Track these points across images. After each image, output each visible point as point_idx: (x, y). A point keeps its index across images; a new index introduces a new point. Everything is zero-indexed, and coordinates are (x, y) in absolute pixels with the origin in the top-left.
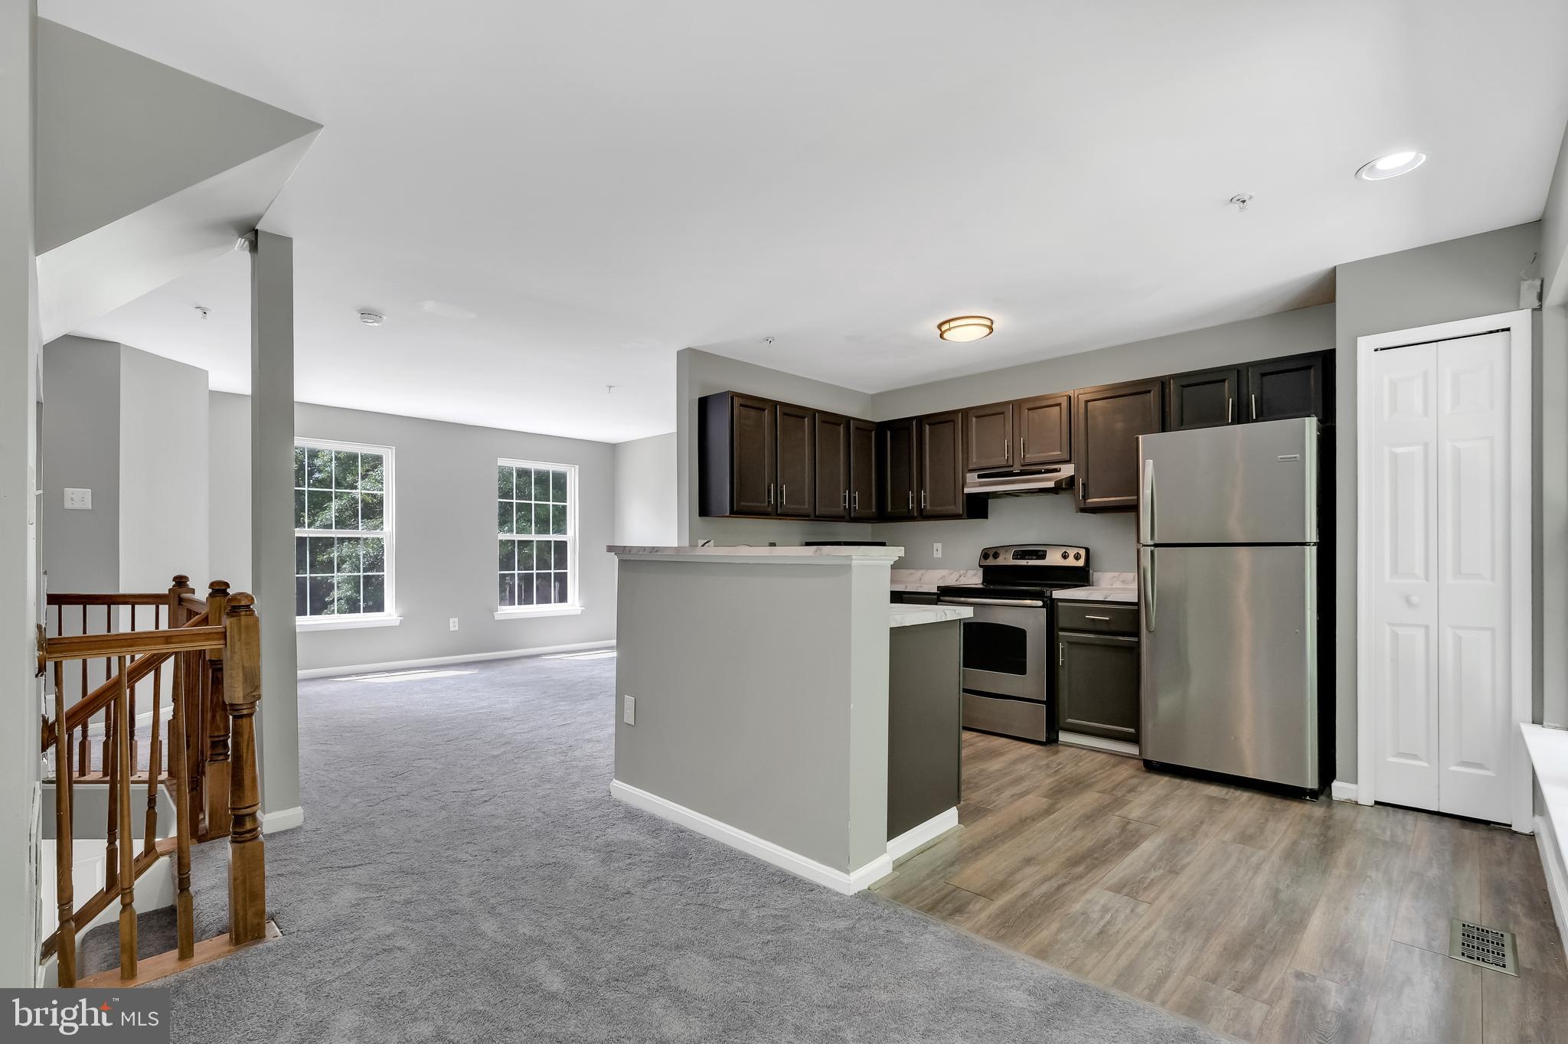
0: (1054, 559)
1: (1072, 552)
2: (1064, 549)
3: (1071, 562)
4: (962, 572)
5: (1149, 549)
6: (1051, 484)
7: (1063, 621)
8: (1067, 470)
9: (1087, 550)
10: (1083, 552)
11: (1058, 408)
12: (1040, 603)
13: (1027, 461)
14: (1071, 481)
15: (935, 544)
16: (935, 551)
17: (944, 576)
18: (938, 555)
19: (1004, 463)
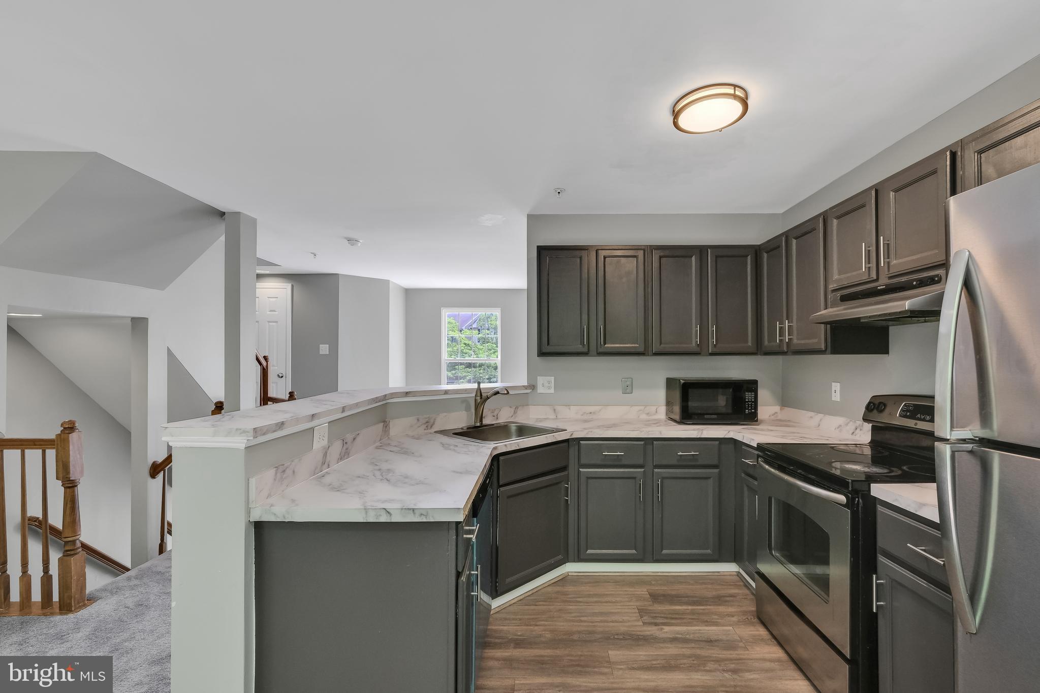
4: (858, 423)
12: (843, 499)
15: (833, 384)
16: (833, 392)
17: (840, 426)
18: (836, 397)
19: (865, 278)
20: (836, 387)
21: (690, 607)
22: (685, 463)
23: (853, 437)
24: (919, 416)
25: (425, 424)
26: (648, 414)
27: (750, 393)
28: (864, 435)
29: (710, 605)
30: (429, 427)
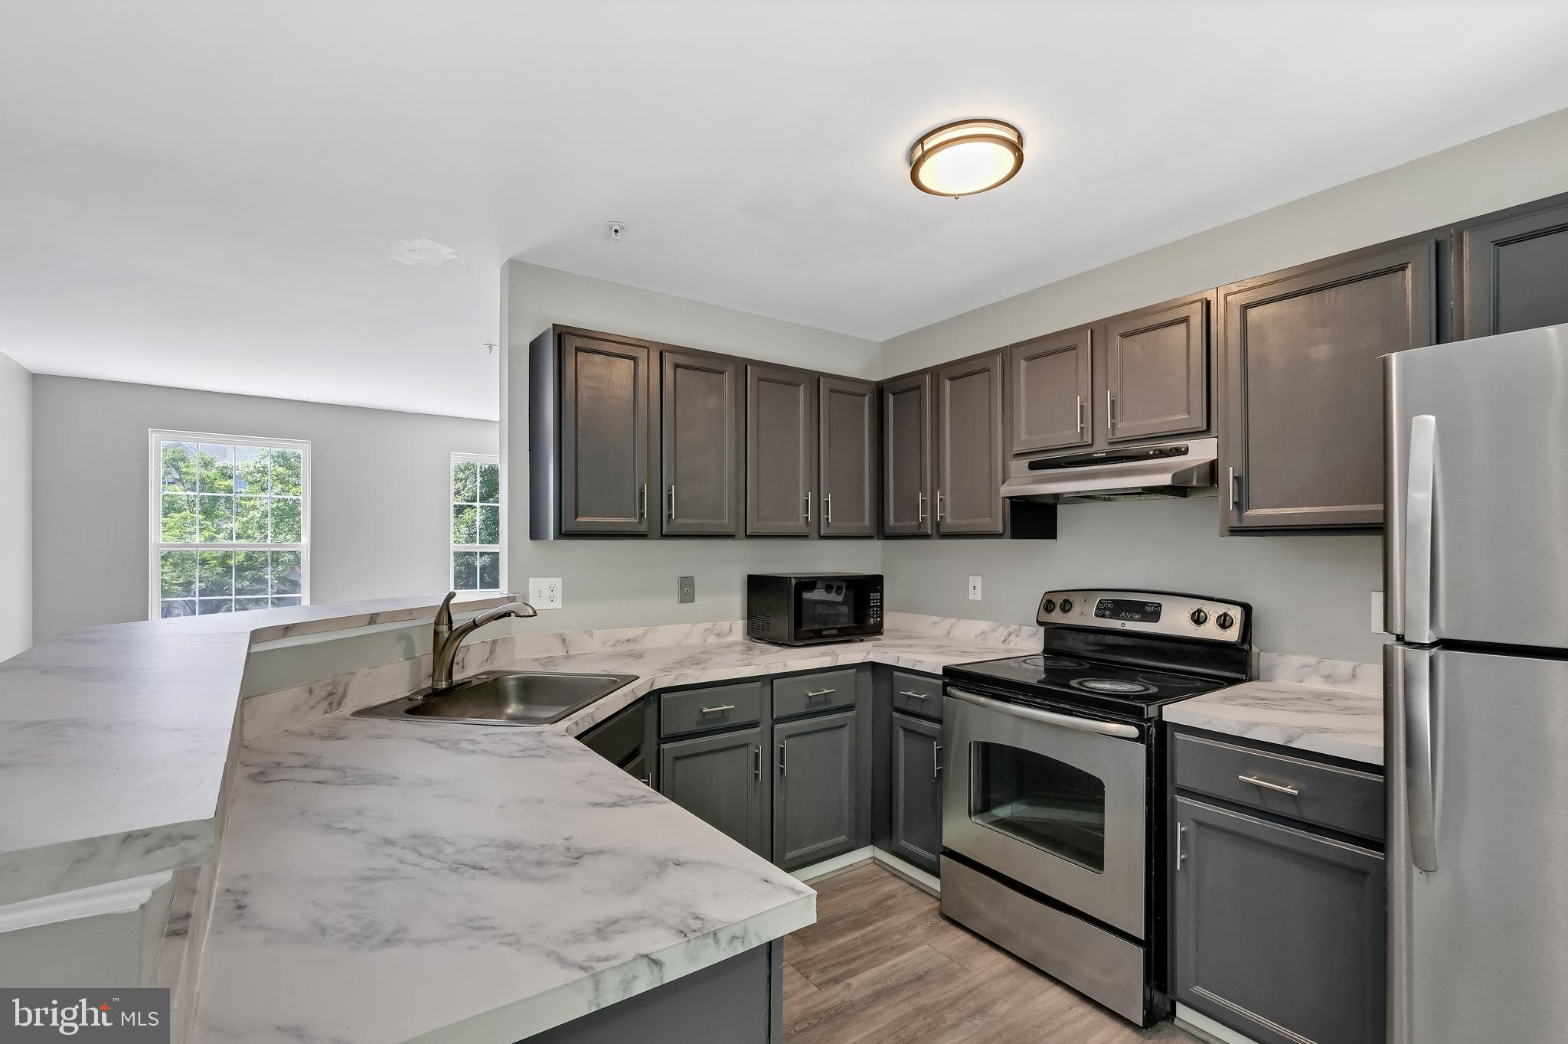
0: (1175, 621)
1: (1213, 611)
2: (1197, 604)
3: (1210, 631)
4: (1013, 627)
5: (1426, 655)
6: (1165, 479)
7: (1184, 771)
8: (1203, 451)
9: (1247, 609)
10: (1236, 613)
11: (1183, 327)
12: (1132, 731)
13: (1120, 434)
14: (1212, 470)
15: (971, 578)
16: (971, 588)
17: (984, 632)
18: (976, 595)
19: (1075, 440)
20: (976, 581)
21: (857, 934)
22: (817, 708)
23: (1006, 646)
24: (1123, 614)
25: (325, 698)
26: (718, 635)
27: (875, 594)
28: (1032, 643)
29: (877, 921)
30: (335, 704)
